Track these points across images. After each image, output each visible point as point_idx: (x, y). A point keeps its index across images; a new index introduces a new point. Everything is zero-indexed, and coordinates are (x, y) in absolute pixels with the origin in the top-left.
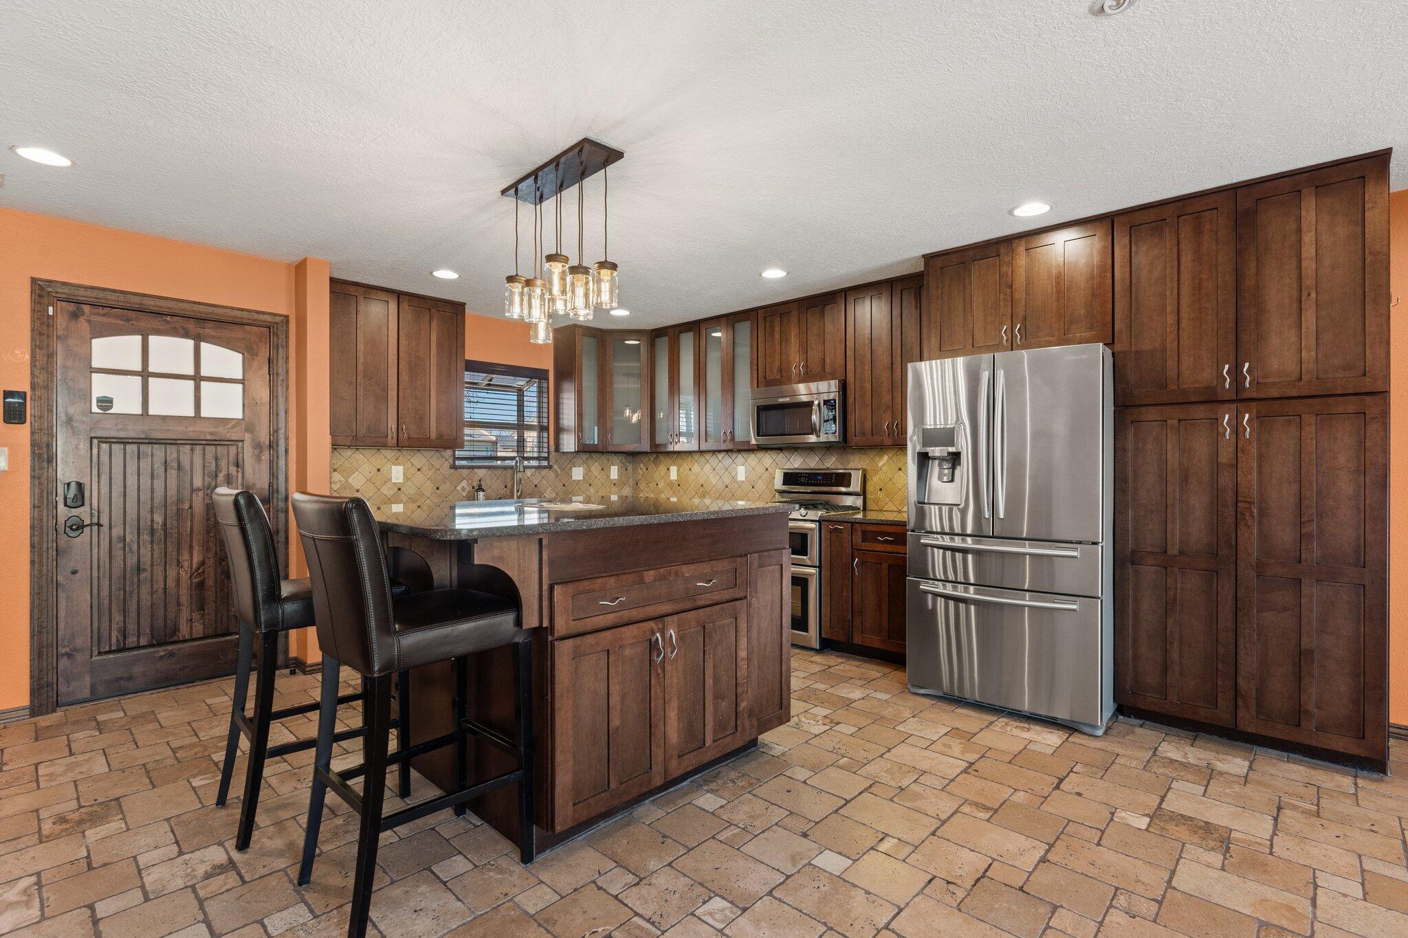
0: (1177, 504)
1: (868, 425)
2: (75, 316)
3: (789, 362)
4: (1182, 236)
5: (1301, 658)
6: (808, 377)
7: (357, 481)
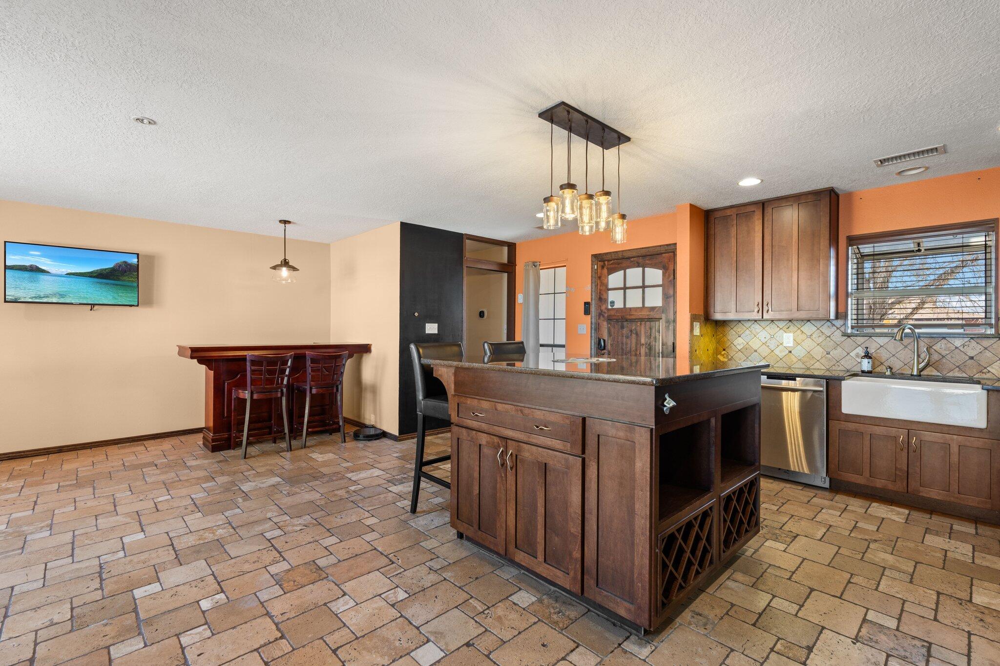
2: (603, 267)
7: (755, 344)
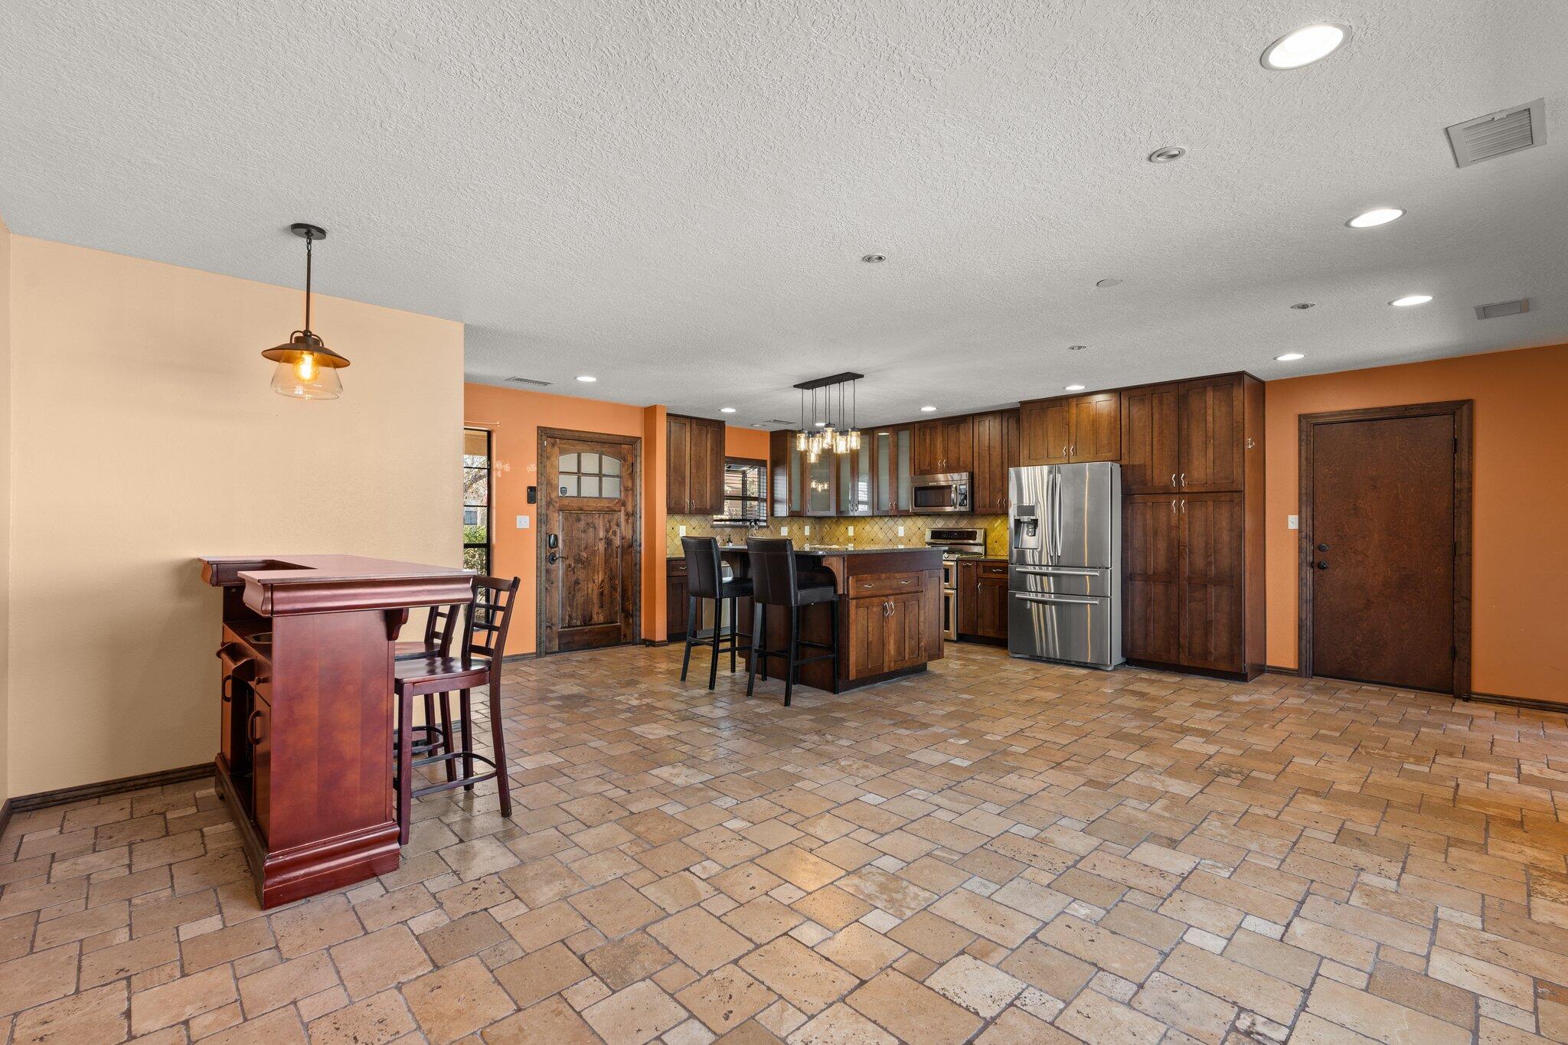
0: (1152, 547)
1: (987, 500)
2: (553, 445)
3: (936, 459)
4: (1154, 405)
5: (1207, 625)
6: (949, 469)
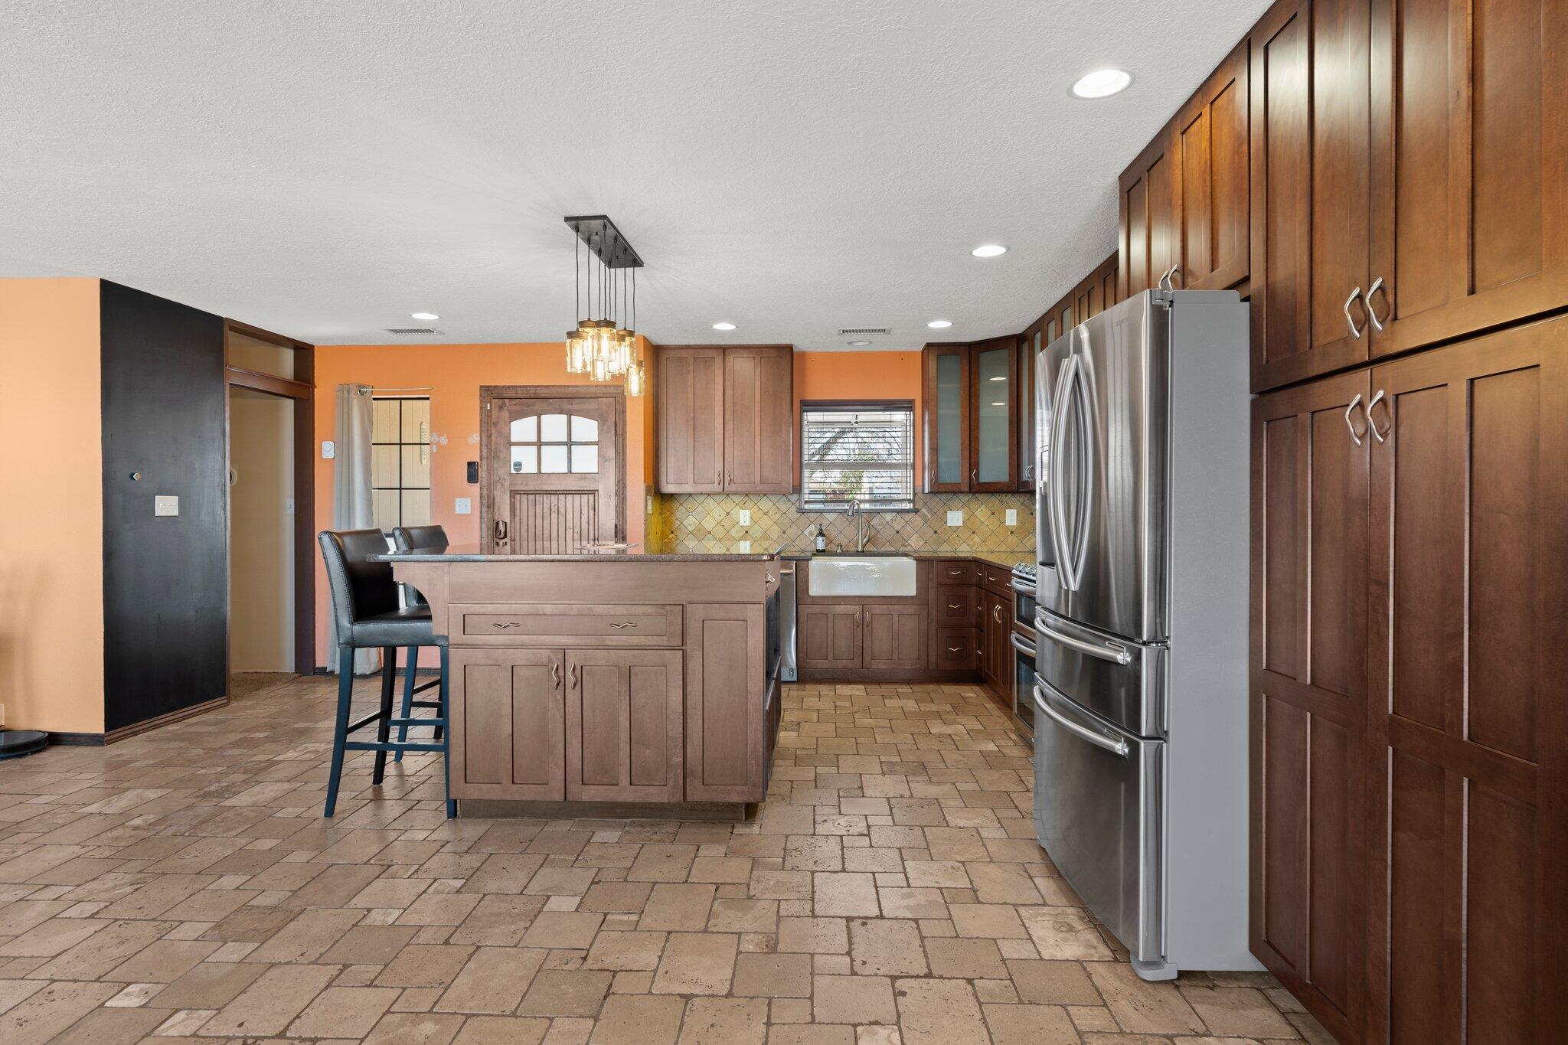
2: (501, 408)
7: (709, 524)
